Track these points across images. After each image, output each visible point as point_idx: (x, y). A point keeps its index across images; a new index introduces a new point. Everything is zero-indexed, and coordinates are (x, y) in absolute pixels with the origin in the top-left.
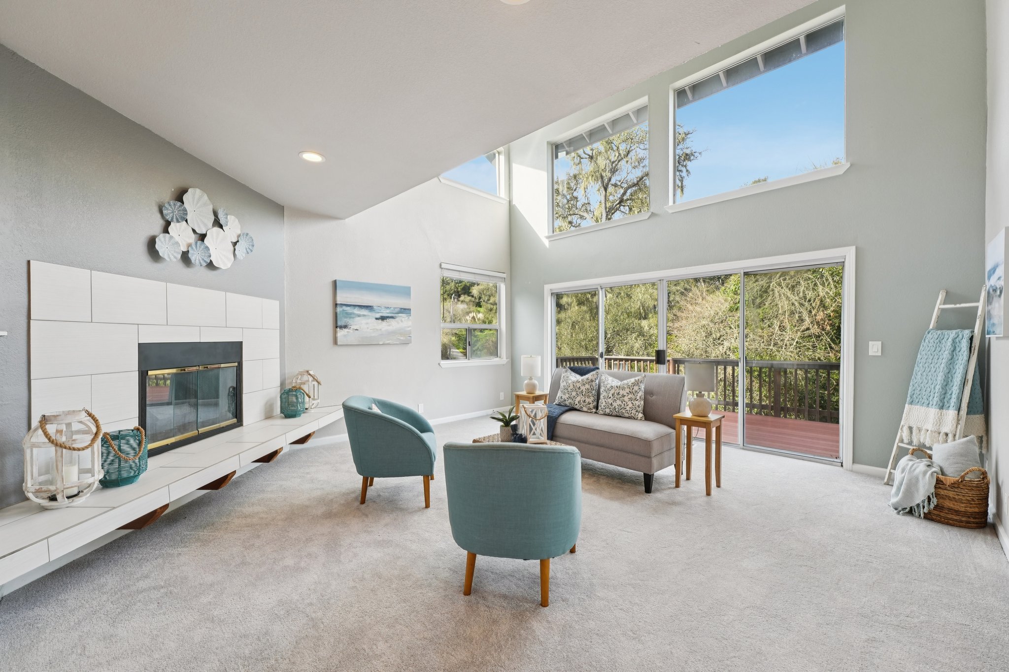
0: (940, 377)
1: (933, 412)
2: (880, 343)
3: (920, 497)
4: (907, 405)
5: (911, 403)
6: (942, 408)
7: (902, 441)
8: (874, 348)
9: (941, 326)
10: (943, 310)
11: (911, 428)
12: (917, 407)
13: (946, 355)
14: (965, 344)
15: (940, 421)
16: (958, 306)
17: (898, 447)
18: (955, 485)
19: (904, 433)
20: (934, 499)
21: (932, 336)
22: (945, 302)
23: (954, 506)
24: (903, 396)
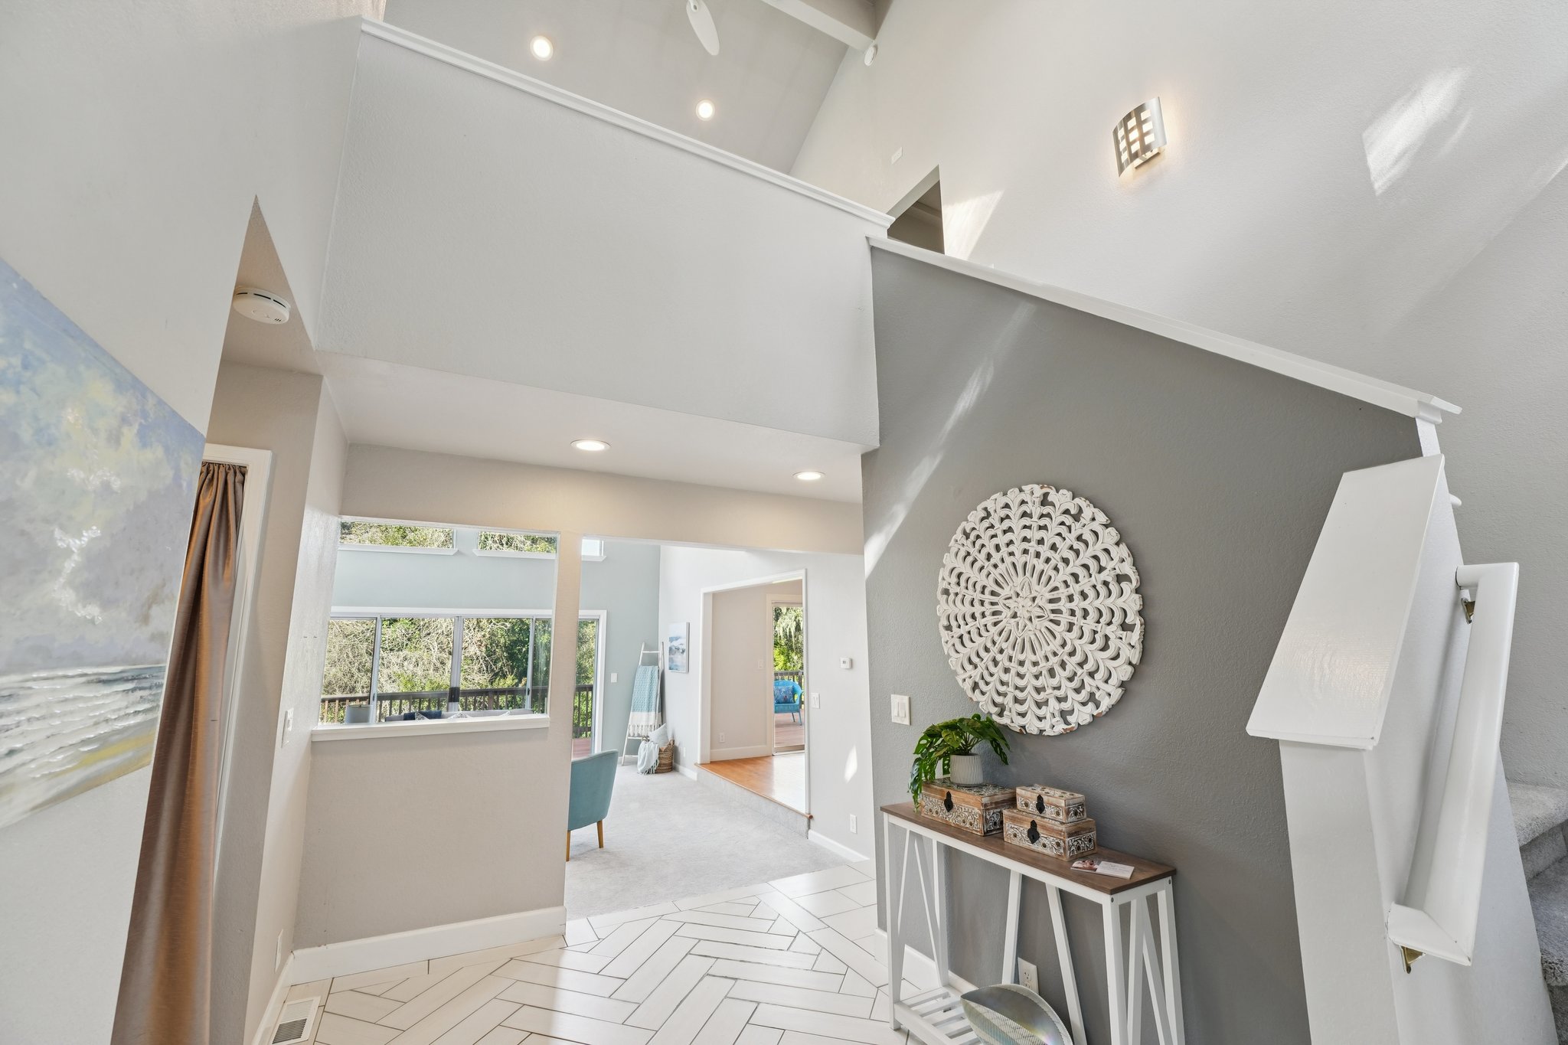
0: (647, 692)
1: (645, 714)
2: (616, 674)
3: (653, 763)
4: (631, 713)
5: (634, 710)
6: (649, 711)
7: (629, 736)
8: (614, 678)
9: (644, 664)
10: (644, 654)
11: (634, 726)
12: (636, 713)
13: (648, 680)
14: (656, 672)
15: (648, 720)
16: (654, 652)
17: (628, 740)
18: (665, 751)
19: (630, 731)
20: (658, 761)
21: (641, 669)
22: (644, 650)
23: (663, 762)
24: (629, 707)
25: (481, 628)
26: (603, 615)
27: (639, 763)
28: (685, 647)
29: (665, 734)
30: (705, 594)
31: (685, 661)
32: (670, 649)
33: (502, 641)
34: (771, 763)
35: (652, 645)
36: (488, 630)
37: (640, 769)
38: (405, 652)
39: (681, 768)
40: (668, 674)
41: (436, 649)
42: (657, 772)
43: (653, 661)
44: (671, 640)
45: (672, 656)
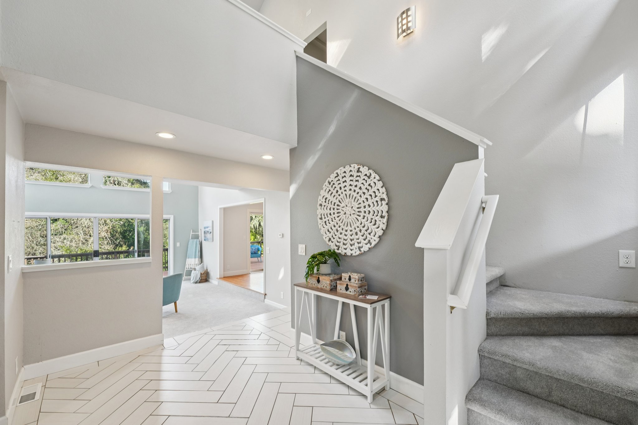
0: (194, 251)
1: (193, 259)
3: (198, 279)
4: (187, 259)
5: (188, 258)
6: (195, 258)
7: (186, 268)
8: (178, 244)
9: (192, 238)
10: (192, 234)
11: (189, 265)
12: (189, 259)
13: (195, 245)
14: (198, 243)
15: (195, 262)
16: (197, 233)
17: (186, 270)
18: (203, 274)
19: (187, 266)
20: (200, 278)
21: (191, 241)
22: (192, 232)
23: (203, 278)
24: (186, 257)
25: (106, 224)
26: (172, 218)
27: (191, 279)
28: (211, 231)
29: (203, 267)
30: (220, 208)
31: (211, 237)
32: (205, 232)
33: (119, 230)
34: (249, 277)
35: (196, 230)
36: (111, 225)
37: (192, 282)
38: (64, 236)
39: (210, 280)
40: (204, 243)
41: (82, 234)
42: (200, 282)
43: (197, 237)
44: (205, 228)
45: (205, 235)
